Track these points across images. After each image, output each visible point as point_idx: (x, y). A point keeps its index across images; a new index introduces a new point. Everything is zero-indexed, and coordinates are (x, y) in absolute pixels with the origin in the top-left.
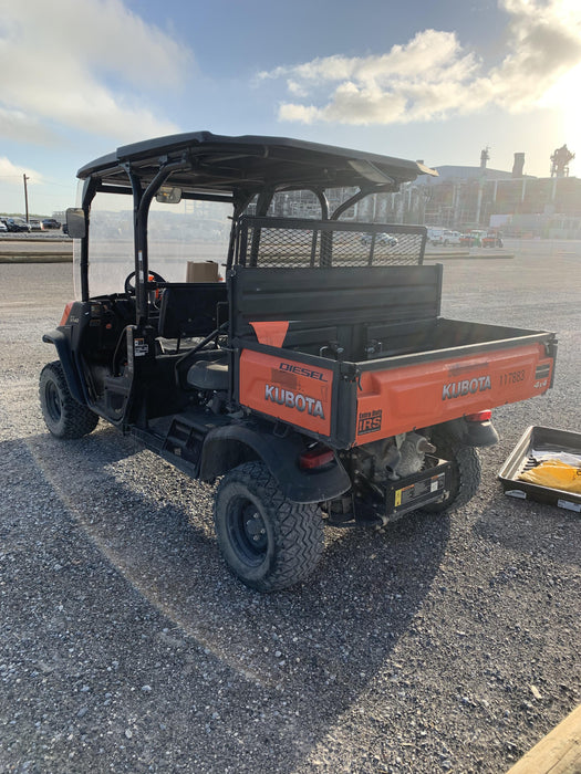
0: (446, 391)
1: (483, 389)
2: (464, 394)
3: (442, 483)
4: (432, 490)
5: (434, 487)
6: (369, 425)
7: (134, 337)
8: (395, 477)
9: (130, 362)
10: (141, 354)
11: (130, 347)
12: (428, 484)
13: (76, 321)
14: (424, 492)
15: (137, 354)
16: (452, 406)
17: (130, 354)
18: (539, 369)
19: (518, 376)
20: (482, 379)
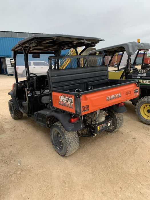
0: (107, 98)
1: (119, 97)
2: (113, 99)
3: (111, 123)
4: (108, 126)
5: (109, 125)
6: (85, 109)
7: (27, 91)
8: (98, 123)
9: (27, 98)
10: (30, 95)
11: (27, 94)
12: (107, 124)
13: (15, 88)
14: (106, 126)
15: (29, 96)
16: (110, 102)
17: (27, 96)
18: (135, 90)
19: (129, 93)
20: (118, 94)
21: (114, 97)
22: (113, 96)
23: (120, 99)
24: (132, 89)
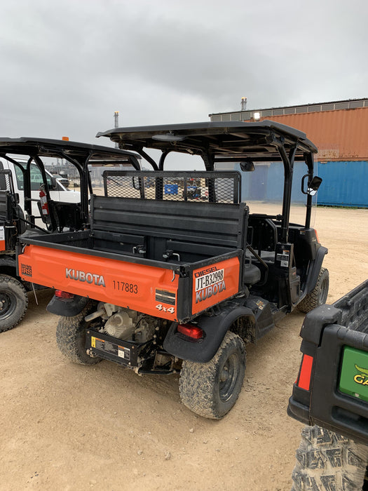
0: (68, 272)
1: (98, 284)
2: (82, 281)
3: (127, 356)
4: (119, 355)
6: (26, 272)
12: (116, 348)
14: (113, 352)
16: (72, 284)
18: (158, 291)
19: (130, 288)
20: (96, 276)
21: (83, 276)
22: (81, 274)
23: (101, 290)
24: (145, 281)
